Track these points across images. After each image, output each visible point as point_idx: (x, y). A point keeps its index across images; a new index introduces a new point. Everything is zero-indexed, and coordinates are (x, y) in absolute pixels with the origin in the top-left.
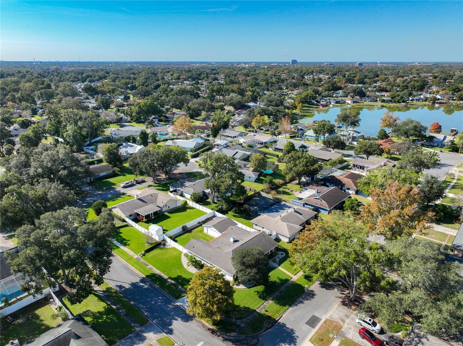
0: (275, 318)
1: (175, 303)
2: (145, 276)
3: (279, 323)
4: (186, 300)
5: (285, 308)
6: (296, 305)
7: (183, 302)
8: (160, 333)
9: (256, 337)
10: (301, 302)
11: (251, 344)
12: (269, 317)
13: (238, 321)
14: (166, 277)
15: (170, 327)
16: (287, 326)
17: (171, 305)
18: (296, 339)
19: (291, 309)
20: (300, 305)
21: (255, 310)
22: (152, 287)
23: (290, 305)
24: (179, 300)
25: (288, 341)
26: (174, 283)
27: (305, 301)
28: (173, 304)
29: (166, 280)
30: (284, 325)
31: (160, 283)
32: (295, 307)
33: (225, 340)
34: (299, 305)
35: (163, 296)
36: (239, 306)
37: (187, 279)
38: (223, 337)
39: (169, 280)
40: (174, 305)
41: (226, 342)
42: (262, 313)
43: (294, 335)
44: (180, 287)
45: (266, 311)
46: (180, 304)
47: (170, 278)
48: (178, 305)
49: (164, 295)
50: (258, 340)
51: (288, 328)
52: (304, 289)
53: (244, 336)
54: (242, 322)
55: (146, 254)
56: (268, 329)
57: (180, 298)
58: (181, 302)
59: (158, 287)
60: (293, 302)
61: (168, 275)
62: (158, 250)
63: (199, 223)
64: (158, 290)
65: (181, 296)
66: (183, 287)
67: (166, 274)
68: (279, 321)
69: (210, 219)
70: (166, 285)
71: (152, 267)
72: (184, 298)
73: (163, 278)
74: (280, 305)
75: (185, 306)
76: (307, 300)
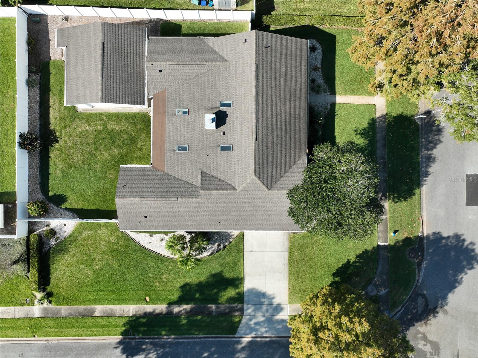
0: (416, 235)
1: (239, 342)
2: (121, 337)
3: (428, 237)
4: (252, 323)
5: (416, 197)
6: (427, 174)
7: (252, 330)
9: (417, 294)
10: (430, 159)
11: (420, 312)
12: (407, 241)
13: (369, 288)
14: (161, 308)
16: (445, 235)
17: (240, 351)
18: (473, 250)
19: (424, 189)
20: (433, 168)
21: (378, 245)
22: (163, 346)
23: (419, 184)
24: (241, 330)
25: (465, 263)
26: (192, 309)
27: (435, 151)
28: (239, 347)
29: (169, 314)
30: (437, 238)
31: (167, 328)
32: (429, 180)
34: (431, 170)
35: (205, 347)
36: (348, 262)
37: (207, 282)
39: (176, 309)
40: (243, 348)
42: (392, 243)
43: (466, 243)
44: (213, 307)
45: (395, 232)
46: (250, 336)
47: (171, 304)
48: (250, 343)
49: (204, 343)
50: (424, 296)
51: (448, 237)
52: (415, 122)
53: (400, 308)
54: (377, 286)
55: (49, 289)
56: (420, 264)
57: (238, 327)
58: (248, 331)
59: (174, 338)
60: (418, 172)
61: (158, 300)
62: (57, 259)
63: (30, 83)
64: (183, 342)
65: (236, 323)
66: (219, 304)
67: (152, 301)
68: (425, 235)
69: (37, 41)
70: (183, 324)
71: (106, 308)
72: (244, 321)
73: (160, 314)
74: (405, 200)
75: (263, 333)
76: (434, 147)
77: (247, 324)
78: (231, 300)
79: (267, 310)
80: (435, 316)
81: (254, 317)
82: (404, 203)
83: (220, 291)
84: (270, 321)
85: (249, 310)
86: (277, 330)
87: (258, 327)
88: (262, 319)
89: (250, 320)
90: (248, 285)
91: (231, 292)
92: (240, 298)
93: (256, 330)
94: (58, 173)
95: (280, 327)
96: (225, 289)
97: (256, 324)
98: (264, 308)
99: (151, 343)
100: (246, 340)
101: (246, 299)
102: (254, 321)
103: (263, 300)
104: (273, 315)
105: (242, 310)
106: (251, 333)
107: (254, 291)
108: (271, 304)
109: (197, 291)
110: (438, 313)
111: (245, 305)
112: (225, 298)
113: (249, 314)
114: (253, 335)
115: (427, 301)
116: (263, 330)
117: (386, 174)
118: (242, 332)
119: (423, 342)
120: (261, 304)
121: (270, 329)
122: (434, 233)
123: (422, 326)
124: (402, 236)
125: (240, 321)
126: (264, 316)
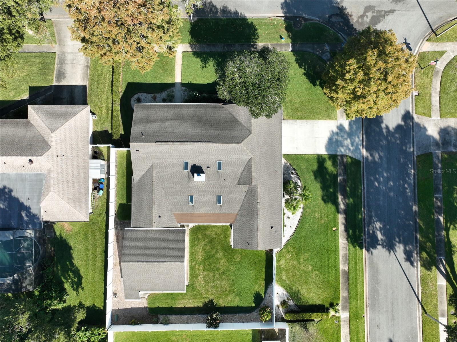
0: (283, 22)
1: (367, 158)
2: (364, 250)
3: (285, 13)
4: (352, 148)
5: (255, 22)
6: (236, 13)
7: (357, 148)
8: (418, 125)
9: (329, 21)
10: (225, 10)
11: (343, 20)
12: (288, 29)
13: (325, 58)
14: (341, 218)
15: (403, 123)
17: (374, 158)
19: (248, 15)
20: (232, 8)
21: (292, 51)
22: (370, 217)
23: (244, 19)
26: (342, 195)
27: (218, 7)
28: (370, 158)
29: (345, 212)
30: (285, 6)
31: (357, 214)
32: (241, 11)
34: (233, 10)
35: (370, 184)
36: (304, 74)
37: (321, 183)
39: (342, 207)
40: (371, 155)
42: (290, 40)
44: (340, 178)
45: (281, 38)
46: (362, 150)
47: (338, 211)
48: (367, 150)
49: (367, 185)
50: (330, 17)
52: (195, 22)
53: (339, 35)
54: (323, 53)
55: (327, 305)
56: (306, 20)
57: (355, 159)
58: (358, 152)
59: (364, 208)
60: (235, 19)
61: (335, 220)
62: (304, 300)
63: (167, 323)
64: (368, 201)
65: (352, 160)
66: (337, 173)
67: (336, 225)
68: (283, 15)
69: (133, 317)
70: (354, 201)
71: (341, 261)
72: (350, 155)
73: (346, 219)
74: (256, 30)
75: (360, 140)
76: (215, 7)
77: (352, 152)
78: (334, 164)
79: (342, 137)
80: (345, 9)
81: (347, 146)
82: (259, 31)
83: (328, 173)
84: (350, 135)
85: (342, 150)
86: (357, 129)
87: (355, 144)
88: (349, 140)
89: (349, 149)
90: (322, 151)
91: (329, 164)
92: (333, 157)
93: (357, 145)
94: (237, 299)
95: (354, 127)
96: (326, 169)
97: (352, 145)
98: (340, 139)
99: (369, 226)
100: (365, 153)
101: (333, 153)
102: (350, 147)
103: (334, 140)
104: (346, 132)
105: (342, 156)
106: (360, 149)
107: (327, 146)
108: (337, 134)
109: (327, 191)
110: (342, 7)
111: (338, 154)
112: (333, 169)
113: (345, 150)
114: (361, 147)
115: (334, 15)
116: (357, 139)
117: (237, 45)
118: (359, 156)
119: (365, 18)
120: (337, 141)
121: (356, 134)
122: (282, 8)
123: (353, 19)
124: (284, 33)
125: (350, 157)
126: (346, 139)
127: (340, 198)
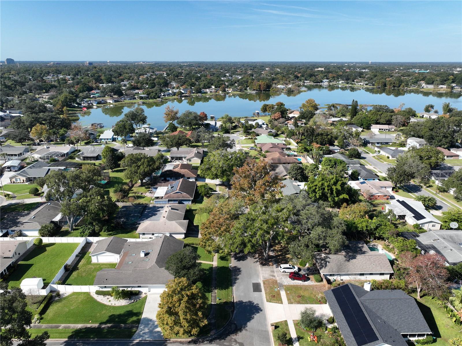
0: (230, 301)
1: (132, 343)
2: (67, 339)
3: (236, 302)
4: (141, 333)
5: (230, 289)
6: (235, 283)
7: (140, 336)
9: (231, 323)
10: (236, 279)
12: (226, 303)
14: (96, 325)
16: (244, 301)
18: (258, 306)
19: (234, 288)
21: (211, 304)
22: (88, 344)
23: (232, 285)
24: (134, 337)
25: (255, 311)
26: (111, 326)
27: (238, 277)
29: (99, 328)
30: (241, 303)
32: (236, 285)
33: (211, 341)
34: (237, 282)
38: (207, 341)
39: (103, 326)
40: (133, 345)
41: (213, 342)
42: (218, 303)
43: (254, 304)
44: (123, 325)
45: (220, 300)
46: (138, 340)
47: (101, 323)
48: (138, 343)
49: (112, 343)
50: (235, 324)
51: (246, 302)
52: (229, 269)
53: (222, 329)
54: (210, 319)
55: (43, 316)
56: (233, 312)
57: (133, 335)
58: (138, 337)
59: (96, 340)
60: (231, 282)
61: (95, 322)
62: (54, 304)
63: (77, 256)
64: (100, 342)
65: (133, 332)
66: (127, 324)
67: (92, 323)
68: (235, 301)
69: (86, 247)
70: (104, 332)
71: (67, 325)
72: (137, 332)
73: (94, 328)
74: (225, 290)
75: (146, 338)
76: (238, 275)
77: (139, 333)
78: (134, 322)
79: (151, 327)
80: (241, 332)
81: (143, 330)
83: (129, 318)
84: (151, 332)
85: (141, 327)
86: (155, 337)
87: (144, 335)
88: (148, 331)
89: (141, 331)
90: (144, 316)
91: (134, 318)
92: (138, 322)
93: (143, 336)
94: (73, 278)
95: (156, 335)
96: (132, 317)
97: (143, 333)
98: (150, 326)
99: (82, 343)
101: (141, 322)
102: (143, 332)
103: (150, 322)
104: (154, 329)
105: (137, 327)
106: (139, 338)
107: (146, 318)
108: (154, 324)
109: (117, 318)
110: (242, 330)
111: (140, 325)
112: (130, 321)
113: (141, 329)
114: (140, 339)
115: (236, 326)
116: (147, 336)
118: (135, 337)
119: (235, 343)
120: (148, 324)
121: (151, 336)
122: (239, 301)
123: (234, 336)
124: (223, 301)
125: (136, 331)
126: (148, 329)
127: (109, 325)
